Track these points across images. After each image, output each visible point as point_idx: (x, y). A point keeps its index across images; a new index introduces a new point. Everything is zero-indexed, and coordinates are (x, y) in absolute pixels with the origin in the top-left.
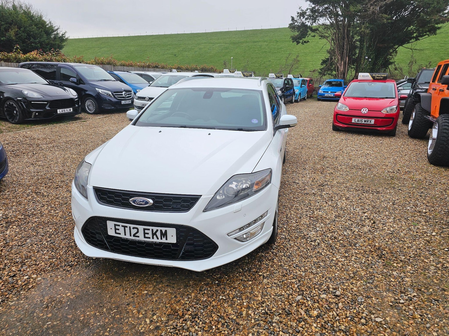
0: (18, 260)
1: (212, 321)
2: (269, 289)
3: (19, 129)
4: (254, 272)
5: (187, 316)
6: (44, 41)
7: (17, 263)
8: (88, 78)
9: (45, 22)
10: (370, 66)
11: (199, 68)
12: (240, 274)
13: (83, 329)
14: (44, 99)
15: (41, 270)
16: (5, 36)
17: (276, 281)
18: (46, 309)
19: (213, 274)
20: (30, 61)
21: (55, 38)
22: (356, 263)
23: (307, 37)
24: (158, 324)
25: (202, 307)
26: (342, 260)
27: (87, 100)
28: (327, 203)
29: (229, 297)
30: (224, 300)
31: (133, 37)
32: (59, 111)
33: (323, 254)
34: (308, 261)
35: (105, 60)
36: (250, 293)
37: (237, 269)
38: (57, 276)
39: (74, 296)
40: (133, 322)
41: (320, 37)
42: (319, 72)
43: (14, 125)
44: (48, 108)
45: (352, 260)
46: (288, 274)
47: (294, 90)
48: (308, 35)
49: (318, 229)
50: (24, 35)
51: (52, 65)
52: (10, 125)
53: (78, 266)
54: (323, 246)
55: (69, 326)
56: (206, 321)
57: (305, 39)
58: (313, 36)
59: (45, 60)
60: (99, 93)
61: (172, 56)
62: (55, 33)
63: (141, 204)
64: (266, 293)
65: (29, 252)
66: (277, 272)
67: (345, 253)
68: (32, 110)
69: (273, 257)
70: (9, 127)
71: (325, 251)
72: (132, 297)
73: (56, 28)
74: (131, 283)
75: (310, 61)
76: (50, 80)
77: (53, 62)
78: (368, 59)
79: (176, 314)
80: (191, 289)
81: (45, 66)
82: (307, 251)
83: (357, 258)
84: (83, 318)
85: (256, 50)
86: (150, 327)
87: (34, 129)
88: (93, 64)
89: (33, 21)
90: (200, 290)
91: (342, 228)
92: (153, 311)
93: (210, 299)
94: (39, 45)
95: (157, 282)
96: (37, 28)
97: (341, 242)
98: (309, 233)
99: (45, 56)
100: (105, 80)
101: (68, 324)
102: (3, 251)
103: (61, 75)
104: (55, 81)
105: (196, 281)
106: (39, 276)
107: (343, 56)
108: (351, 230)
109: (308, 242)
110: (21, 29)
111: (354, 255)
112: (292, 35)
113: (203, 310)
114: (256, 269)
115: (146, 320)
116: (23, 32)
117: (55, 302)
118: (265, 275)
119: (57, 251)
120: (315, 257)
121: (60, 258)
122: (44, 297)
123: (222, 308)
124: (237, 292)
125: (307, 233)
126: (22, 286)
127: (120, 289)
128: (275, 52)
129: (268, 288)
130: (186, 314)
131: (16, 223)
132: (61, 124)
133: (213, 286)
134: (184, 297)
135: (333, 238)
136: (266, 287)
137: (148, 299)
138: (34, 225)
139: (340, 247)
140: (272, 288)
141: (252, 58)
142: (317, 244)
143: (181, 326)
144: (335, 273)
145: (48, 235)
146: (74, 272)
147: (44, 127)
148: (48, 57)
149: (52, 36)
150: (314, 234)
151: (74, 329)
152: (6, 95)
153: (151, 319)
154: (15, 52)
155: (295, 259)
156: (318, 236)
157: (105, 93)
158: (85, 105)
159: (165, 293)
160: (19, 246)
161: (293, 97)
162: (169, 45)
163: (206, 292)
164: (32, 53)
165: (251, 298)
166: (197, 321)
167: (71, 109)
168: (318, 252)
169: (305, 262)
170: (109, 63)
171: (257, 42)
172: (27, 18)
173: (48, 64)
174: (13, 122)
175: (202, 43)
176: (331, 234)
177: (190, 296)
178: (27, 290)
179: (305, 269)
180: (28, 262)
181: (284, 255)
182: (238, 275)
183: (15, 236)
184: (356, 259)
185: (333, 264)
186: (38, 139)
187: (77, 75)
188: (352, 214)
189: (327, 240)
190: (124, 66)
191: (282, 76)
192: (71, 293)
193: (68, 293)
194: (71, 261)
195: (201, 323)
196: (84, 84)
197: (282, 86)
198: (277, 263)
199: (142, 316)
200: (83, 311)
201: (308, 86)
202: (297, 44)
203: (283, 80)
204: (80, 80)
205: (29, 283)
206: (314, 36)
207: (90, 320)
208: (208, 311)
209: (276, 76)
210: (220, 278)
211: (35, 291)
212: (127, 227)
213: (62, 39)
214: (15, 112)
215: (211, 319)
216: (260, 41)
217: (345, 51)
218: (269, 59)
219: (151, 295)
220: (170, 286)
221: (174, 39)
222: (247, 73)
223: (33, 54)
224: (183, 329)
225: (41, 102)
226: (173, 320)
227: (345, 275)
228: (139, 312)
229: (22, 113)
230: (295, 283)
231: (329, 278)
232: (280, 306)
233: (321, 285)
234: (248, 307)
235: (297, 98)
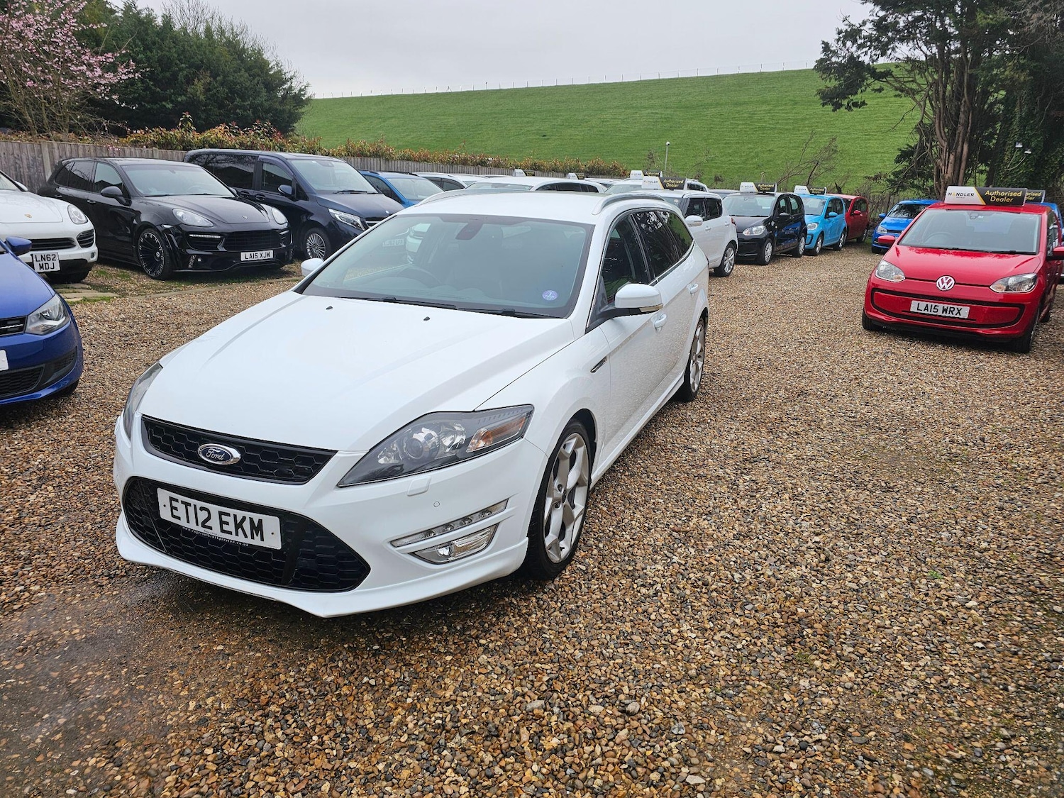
0: (22, 553)
1: (318, 726)
2: (481, 676)
3: (157, 290)
4: (471, 636)
5: (273, 708)
6: (261, 105)
7: (19, 558)
8: (315, 187)
9: (267, 63)
10: (1027, 167)
11: (583, 168)
12: (439, 637)
13: (64, 701)
14: (214, 228)
15: (53, 578)
16: (184, 93)
17: (505, 663)
18: (20, 654)
19: (378, 629)
20: (211, 146)
21: (284, 97)
22: (720, 647)
23: (860, 91)
24: (209, 715)
25: (315, 694)
26: (690, 634)
27: (309, 235)
28: (736, 502)
29: (384, 681)
30: (372, 686)
31: (457, 93)
32: (245, 256)
33: (653, 617)
34: (608, 628)
35: (369, 148)
36: (434, 680)
37: (438, 625)
38: (74, 595)
39: (84, 636)
40: (162, 703)
41: (898, 92)
42: (888, 180)
43: (154, 282)
44: (221, 249)
45: (715, 638)
46: (545, 650)
47: (804, 224)
48: (863, 88)
49: (676, 559)
50: (223, 90)
51: (255, 157)
52: (146, 281)
53: (125, 579)
54: (665, 598)
55: (44, 692)
56: (307, 723)
57: (855, 98)
58: (876, 90)
59: (242, 145)
60: (335, 220)
61: (537, 137)
62: (286, 86)
63: (217, 460)
64: (469, 685)
65: (52, 541)
66: (523, 643)
67: (706, 622)
68: (190, 251)
69: (533, 610)
70: (143, 286)
71: (662, 611)
72: (190, 654)
73: (288, 76)
74: (204, 625)
75: (877, 153)
76: (240, 190)
77: (257, 149)
78: (1024, 149)
79: (255, 700)
80: (316, 655)
81: (240, 158)
82: (619, 605)
83: (729, 636)
84: (75, 680)
85: (738, 125)
86: (190, 719)
87: (189, 292)
88: (340, 156)
89: (242, 60)
90: (332, 660)
91: (735, 562)
92: (213, 687)
93: (340, 680)
95: (254, 631)
96: (250, 75)
97: (715, 594)
98: (649, 568)
99: (243, 138)
100: (352, 192)
101: (42, 688)
103: (263, 176)
104: (251, 192)
105: (333, 639)
106: (44, 588)
107: (954, 140)
108: (757, 570)
109: (635, 586)
111: (728, 627)
112: (822, 87)
113: (314, 700)
114: (478, 630)
115: (190, 703)
117: (44, 642)
118: (490, 645)
119: (102, 545)
120: (631, 621)
121: (99, 560)
122: (29, 630)
123: (355, 702)
124: (406, 674)
125: (644, 567)
126: (4, 604)
127: (175, 636)
129: (480, 673)
130: (274, 703)
131: (57, 480)
132: (247, 285)
133: (363, 654)
134: (290, 668)
135: (700, 583)
136: (476, 672)
137: (215, 663)
138: (87, 487)
139: (703, 607)
140: (490, 676)
141: (726, 143)
142: (651, 592)
143: (250, 725)
144: (654, 660)
145: (102, 511)
146: (109, 590)
147: (210, 288)
148: (248, 139)
149: (279, 95)
150: (659, 571)
151: (48, 699)
152: (144, 218)
153: (201, 703)
154: (182, 127)
155: (581, 619)
156: (666, 574)
157: (348, 220)
158: (306, 246)
159: (258, 655)
160: (40, 526)
161: (799, 240)
162: (533, 112)
163: (340, 664)
164: (217, 130)
165: (429, 690)
166: (287, 721)
167: (271, 252)
168: (645, 611)
169: (600, 628)
170: (376, 155)
171: (745, 103)
172: (232, 55)
173: (245, 156)
174: (154, 275)
175: (612, 106)
176: (699, 575)
177: (303, 669)
178: (6, 613)
179: (590, 645)
180: (39, 559)
181: (560, 608)
182: (431, 638)
183: (42, 506)
184: (727, 638)
185: (663, 642)
186: (187, 314)
187: (295, 179)
189: (682, 586)
190: (408, 159)
191: (772, 190)
192: (81, 629)
193: (75, 628)
194: (118, 568)
195: (294, 725)
196: (306, 198)
197: (769, 214)
198: (534, 624)
199: (187, 693)
200: (84, 668)
201: (850, 216)
202: (834, 110)
203: (774, 199)
204: (300, 191)
205: (19, 599)
206: (880, 90)
207: (87, 687)
208: (324, 703)
209: (759, 189)
210: (389, 639)
211: (21, 617)
212: (190, 505)
213: (298, 101)
214: (158, 254)
215: (319, 721)
216: (751, 102)
217: (960, 129)
218: (770, 148)
219: (228, 655)
220: (276, 642)
221: (547, 97)
222: (673, 182)
223: (218, 132)
224: (252, 733)
225: (208, 236)
226: (243, 712)
227: (677, 670)
228: (184, 685)
229: (171, 258)
230: (548, 671)
231: (633, 671)
232: (483, 715)
233: (606, 683)
234: (412, 709)
235: (812, 245)
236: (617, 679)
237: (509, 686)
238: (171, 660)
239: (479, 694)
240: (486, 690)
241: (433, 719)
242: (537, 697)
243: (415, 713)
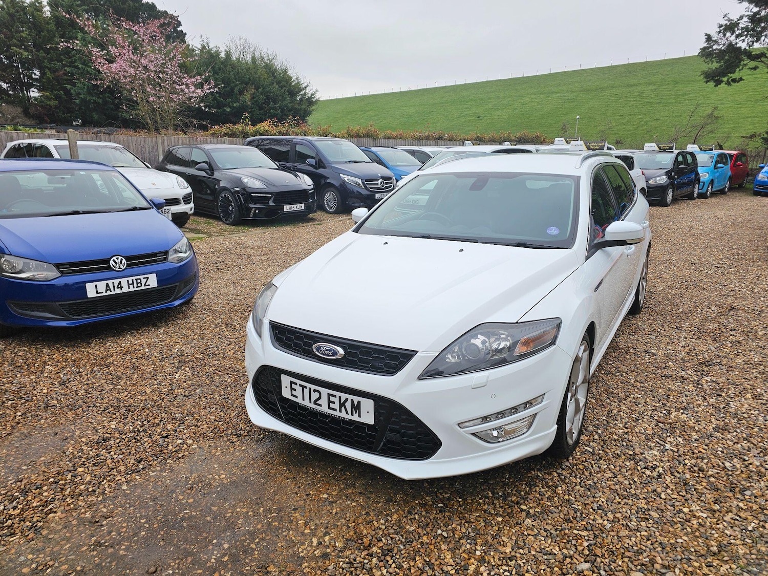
0: (177, 415)
1: (412, 568)
2: (530, 537)
3: (232, 232)
5: (375, 549)
6: (286, 106)
7: (176, 419)
8: (331, 159)
9: (290, 78)
11: (512, 139)
14: (267, 190)
15: (200, 435)
16: (238, 100)
17: (548, 527)
19: (438, 490)
20: (261, 135)
21: (301, 100)
22: (732, 527)
23: (738, 70)
24: (328, 550)
25: (403, 540)
26: (701, 514)
27: (326, 193)
28: (705, 399)
29: (454, 534)
30: (445, 537)
31: (415, 91)
32: (286, 208)
33: (663, 496)
34: (626, 504)
35: (362, 131)
36: (494, 537)
38: (216, 448)
39: (229, 480)
43: (228, 226)
44: (271, 203)
45: (726, 519)
46: (578, 519)
47: (697, 174)
48: (741, 68)
49: (668, 446)
50: (262, 98)
51: (288, 141)
52: (223, 226)
53: (247, 438)
54: (669, 480)
56: (403, 565)
57: (734, 76)
58: (751, 69)
59: (280, 133)
60: (344, 182)
61: (474, 118)
62: (302, 93)
63: (328, 355)
64: (522, 544)
65: (194, 407)
66: (557, 511)
67: (712, 503)
68: (251, 206)
69: (558, 483)
70: (221, 229)
71: (669, 491)
72: (305, 500)
73: (304, 86)
74: (309, 477)
76: (281, 163)
77: (290, 135)
79: (360, 541)
80: (396, 507)
81: (278, 142)
82: (630, 484)
83: (738, 518)
84: (230, 514)
85: (630, 101)
86: (316, 552)
88: (344, 137)
89: (275, 77)
90: (410, 512)
91: (722, 452)
92: (327, 527)
93: (420, 530)
94: (279, 111)
95: (346, 484)
96: (279, 87)
97: (712, 479)
98: (646, 452)
99: (281, 128)
100: (355, 162)
101: (208, 519)
102: (165, 400)
103: (296, 154)
104: (288, 165)
105: (407, 495)
106: (195, 442)
108: (745, 460)
109: (639, 468)
110: (260, 90)
112: (706, 69)
113: (404, 546)
114: (517, 497)
115: (313, 539)
116: (261, 94)
117: (203, 483)
118: (531, 511)
119: (228, 412)
120: (644, 498)
121: (228, 422)
122: (191, 473)
123: (436, 550)
124: (470, 530)
125: (642, 451)
127: (291, 484)
128: (670, 103)
129: (529, 535)
130: (375, 545)
131: (191, 363)
132: (288, 228)
133: (432, 510)
134: (380, 517)
135: (696, 469)
136: (526, 533)
137: (325, 508)
138: (211, 369)
139: (705, 490)
140: (538, 538)
142: (655, 474)
145: (223, 387)
146: (239, 446)
148: (284, 129)
149: (298, 99)
150: (656, 456)
152: (222, 184)
153: (321, 540)
154: (243, 123)
155: (601, 494)
156: (664, 459)
157: (353, 182)
158: (324, 200)
159: (354, 504)
160: (185, 396)
161: (694, 187)
162: (471, 100)
163: (417, 517)
164: (264, 124)
165: (491, 545)
166: (388, 561)
167: (303, 205)
168: (654, 491)
169: (619, 503)
170: (367, 135)
171: (635, 85)
172: (268, 74)
173: (282, 140)
174: (228, 222)
175: (528, 94)
176: (693, 461)
177: (390, 519)
179: (615, 517)
180: (189, 420)
183: (184, 382)
184: (736, 520)
185: (678, 519)
187: (317, 154)
188: (756, 429)
189: (681, 471)
190: (389, 138)
191: (671, 148)
192: (226, 475)
193: (222, 474)
194: (241, 429)
195: (394, 565)
196: (324, 167)
197: (670, 167)
198: (562, 495)
201: (734, 167)
202: (716, 86)
203: (673, 156)
204: (320, 164)
206: (755, 68)
208: (412, 549)
209: (660, 148)
210: (449, 499)
212: (306, 387)
213: (310, 102)
214: (231, 208)
215: (412, 564)
216: (640, 84)
218: (657, 117)
219: (333, 502)
220: (364, 494)
221: (480, 90)
222: (595, 144)
223: (265, 125)
224: (364, 569)
225: (261, 195)
226: (353, 550)
227: (698, 545)
228: (306, 524)
229: (239, 210)
230: (586, 538)
231: (660, 543)
232: (542, 571)
233: (639, 552)
234: (482, 560)
235: (704, 190)
236: (648, 550)
237: (557, 548)
238: (292, 504)
239: (533, 553)
240: (538, 550)
241: (501, 571)
242: (583, 560)
243: (486, 565)
